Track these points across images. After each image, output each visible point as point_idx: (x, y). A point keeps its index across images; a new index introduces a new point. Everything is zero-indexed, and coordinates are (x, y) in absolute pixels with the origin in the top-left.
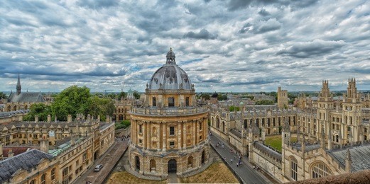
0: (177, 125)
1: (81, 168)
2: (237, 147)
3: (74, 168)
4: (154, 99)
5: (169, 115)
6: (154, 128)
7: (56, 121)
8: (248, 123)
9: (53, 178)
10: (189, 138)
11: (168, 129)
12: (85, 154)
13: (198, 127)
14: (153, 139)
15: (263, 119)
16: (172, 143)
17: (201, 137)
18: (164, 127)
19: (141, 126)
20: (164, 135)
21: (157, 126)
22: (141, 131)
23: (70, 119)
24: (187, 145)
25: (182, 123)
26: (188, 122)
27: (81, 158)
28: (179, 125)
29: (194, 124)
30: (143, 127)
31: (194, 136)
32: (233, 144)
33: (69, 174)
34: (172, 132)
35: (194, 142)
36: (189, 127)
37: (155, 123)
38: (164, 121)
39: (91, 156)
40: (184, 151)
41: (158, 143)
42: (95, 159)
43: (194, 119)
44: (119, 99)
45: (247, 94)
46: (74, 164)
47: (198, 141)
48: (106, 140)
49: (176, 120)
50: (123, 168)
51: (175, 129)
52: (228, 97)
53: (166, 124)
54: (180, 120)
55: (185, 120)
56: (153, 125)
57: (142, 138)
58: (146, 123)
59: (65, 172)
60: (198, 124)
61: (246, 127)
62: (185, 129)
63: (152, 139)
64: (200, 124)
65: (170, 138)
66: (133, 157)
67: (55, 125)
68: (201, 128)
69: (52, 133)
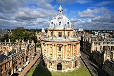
0: (62, 46)
2: (97, 61)
4: (52, 33)
5: (58, 41)
7: (12, 42)
9: (9, 66)
10: (68, 53)
11: (58, 48)
13: (74, 48)
14: (51, 53)
16: (60, 55)
17: (75, 53)
18: (56, 47)
19: (45, 45)
20: (56, 51)
21: (53, 46)
23: (17, 41)
24: (67, 57)
26: (68, 45)
31: (71, 53)
32: (94, 59)
34: (60, 50)
35: (71, 56)
36: (69, 48)
37: (51, 44)
38: (56, 44)
40: (65, 60)
43: (72, 43)
45: (109, 31)
47: (73, 55)
49: (61, 43)
51: (61, 48)
54: (64, 44)
55: (66, 44)
58: (47, 44)
60: (73, 46)
62: (66, 49)
64: (75, 46)
67: (12, 44)
68: (75, 49)
69: (11, 47)
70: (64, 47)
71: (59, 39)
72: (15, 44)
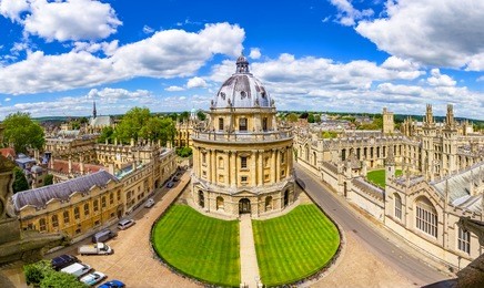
1: (143, 195)
2: (332, 184)
3: (137, 193)
4: (221, 120)
5: (239, 141)
6: (221, 158)
7: (121, 145)
8: (347, 154)
9: (119, 199)
10: (266, 172)
11: (239, 160)
12: (146, 181)
13: (279, 158)
15: (365, 149)
16: (244, 179)
17: (283, 173)
18: (233, 157)
19: (204, 154)
20: (233, 168)
21: (225, 157)
22: (204, 161)
23: (132, 143)
24: (264, 182)
26: (266, 152)
27: (142, 184)
30: (208, 156)
31: (273, 171)
32: (327, 181)
33: (132, 198)
34: (244, 165)
35: (273, 178)
36: (267, 159)
37: (222, 152)
38: (234, 150)
39: (151, 184)
40: (259, 190)
41: (226, 178)
42: (156, 187)
43: (274, 148)
44: (181, 121)
45: (347, 114)
46: (136, 188)
47: (278, 177)
48: (167, 169)
49: (248, 149)
50: (185, 202)
51: (248, 161)
52: (322, 118)
53: (236, 153)
54: (254, 148)
55: (262, 150)
56: (219, 155)
57: (207, 170)
59: (128, 195)
60: (279, 154)
61: (344, 159)
62: (260, 161)
63: (218, 172)
64: (283, 155)
65: (241, 171)
66: (197, 191)
67: (121, 148)
68: (282, 160)
69: (118, 156)
70: (253, 157)
71: (242, 137)
72: (127, 149)
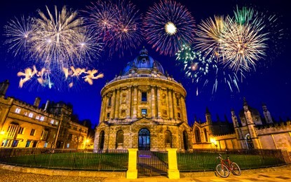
0: (150, 91)
10: (164, 107)
14: (123, 107)
18: (135, 90)
21: (128, 92)
25: (156, 88)
28: (153, 90)
29: (170, 93)
40: (159, 121)
41: (128, 111)
53: (137, 87)
54: (153, 84)
56: (123, 93)
57: (111, 110)
58: (116, 91)
63: (121, 108)
65: (142, 104)
